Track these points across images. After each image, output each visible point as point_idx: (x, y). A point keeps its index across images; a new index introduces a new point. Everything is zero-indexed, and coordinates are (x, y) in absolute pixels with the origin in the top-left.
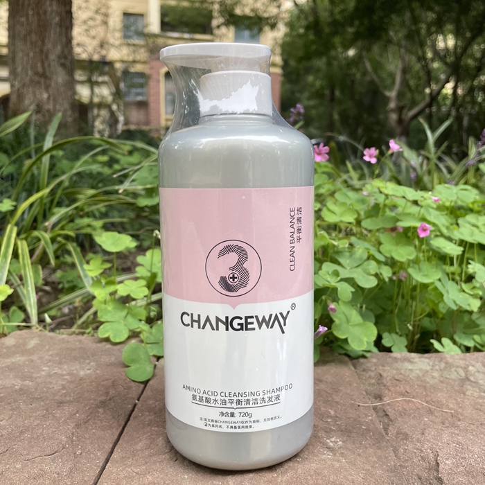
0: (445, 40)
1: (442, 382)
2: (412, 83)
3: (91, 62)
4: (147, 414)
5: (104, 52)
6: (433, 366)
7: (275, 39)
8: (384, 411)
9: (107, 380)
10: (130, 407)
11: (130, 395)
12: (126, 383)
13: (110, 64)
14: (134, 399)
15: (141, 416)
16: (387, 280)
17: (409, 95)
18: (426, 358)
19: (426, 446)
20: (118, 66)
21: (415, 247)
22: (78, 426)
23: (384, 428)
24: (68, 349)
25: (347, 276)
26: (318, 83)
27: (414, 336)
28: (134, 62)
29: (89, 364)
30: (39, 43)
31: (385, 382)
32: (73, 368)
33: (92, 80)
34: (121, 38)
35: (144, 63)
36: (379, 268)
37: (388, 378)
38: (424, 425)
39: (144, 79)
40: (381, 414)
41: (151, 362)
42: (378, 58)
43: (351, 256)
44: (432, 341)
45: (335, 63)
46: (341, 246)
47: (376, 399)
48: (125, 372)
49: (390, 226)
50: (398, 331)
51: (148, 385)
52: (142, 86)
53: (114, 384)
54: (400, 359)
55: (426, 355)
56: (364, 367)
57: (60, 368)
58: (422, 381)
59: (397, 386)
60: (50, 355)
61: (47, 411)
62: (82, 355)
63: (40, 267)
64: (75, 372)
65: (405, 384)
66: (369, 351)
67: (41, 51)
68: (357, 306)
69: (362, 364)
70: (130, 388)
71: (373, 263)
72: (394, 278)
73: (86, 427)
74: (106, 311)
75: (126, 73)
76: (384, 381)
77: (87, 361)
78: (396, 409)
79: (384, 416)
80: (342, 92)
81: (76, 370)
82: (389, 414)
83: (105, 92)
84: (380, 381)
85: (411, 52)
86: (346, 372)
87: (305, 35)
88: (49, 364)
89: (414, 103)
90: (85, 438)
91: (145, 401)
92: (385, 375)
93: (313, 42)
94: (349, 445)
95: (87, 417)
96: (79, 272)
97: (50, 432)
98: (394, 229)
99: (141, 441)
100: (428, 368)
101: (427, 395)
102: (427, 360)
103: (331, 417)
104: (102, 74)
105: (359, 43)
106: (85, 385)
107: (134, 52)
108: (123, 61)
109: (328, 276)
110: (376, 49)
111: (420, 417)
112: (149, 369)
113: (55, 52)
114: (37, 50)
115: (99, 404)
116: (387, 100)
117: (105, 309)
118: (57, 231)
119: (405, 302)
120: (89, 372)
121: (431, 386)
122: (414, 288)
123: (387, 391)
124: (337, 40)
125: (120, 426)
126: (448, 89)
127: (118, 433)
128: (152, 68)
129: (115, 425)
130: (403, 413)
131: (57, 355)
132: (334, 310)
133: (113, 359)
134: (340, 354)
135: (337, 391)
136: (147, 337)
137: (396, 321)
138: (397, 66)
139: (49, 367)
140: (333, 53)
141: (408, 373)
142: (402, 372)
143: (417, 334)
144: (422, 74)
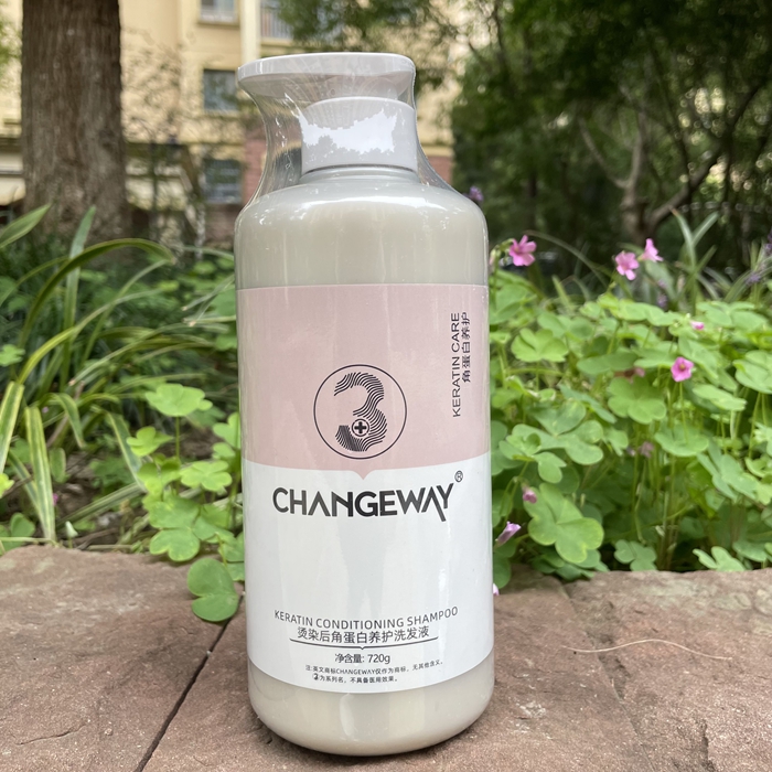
0: (709, 100)
1: (713, 614)
2: (659, 165)
3: (153, 145)
4: (224, 670)
5: (173, 129)
6: (697, 591)
7: (441, 104)
8: (617, 661)
9: (161, 619)
10: (197, 661)
11: (199, 644)
12: (192, 624)
13: (184, 148)
14: (204, 648)
15: (214, 675)
16: (620, 453)
17: (654, 185)
18: (687, 579)
19: (686, 713)
20: (195, 150)
21: (666, 401)
22: (108, 690)
23: (617, 687)
24: (100, 573)
25: (555, 445)
26: (511, 171)
27: (667, 546)
28: (222, 143)
29: (133, 596)
30: (70, 113)
31: (618, 616)
32: (107, 603)
33: (156, 173)
34: (200, 107)
35: (236, 145)
36: (606, 435)
37: (624, 610)
38: (684, 681)
39: (236, 170)
40: (612, 665)
41: (234, 591)
42: (603, 128)
43: (559, 414)
44: (696, 552)
45: (536, 138)
46: (543, 399)
47: (604, 642)
48: (191, 606)
49: (623, 368)
50: (640, 538)
51: (229, 626)
52: (233, 180)
53: (172, 626)
54: (644, 581)
55: (687, 575)
56: (584, 593)
57: (85, 604)
58: (679, 614)
59: (638, 621)
60: (70, 584)
61: (59, 666)
62: (123, 583)
63: (62, 453)
64: (110, 608)
65: (651, 618)
66: (592, 570)
67: (73, 125)
68: (571, 496)
69: (581, 589)
70: (198, 632)
71: (596, 425)
72: (633, 453)
73: (123, 693)
74: (164, 513)
75: (208, 161)
76: (617, 614)
77: (131, 592)
78: (637, 657)
79: (617, 668)
80: (549, 182)
81: (112, 605)
82: (624, 664)
83: (175, 191)
84: (610, 615)
85: (655, 118)
86: (554, 602)
87: (488, 96)
88: (68, 597)
89: (663, 198)
90: (120, 710)
91: (222, 651)
92: (618, 604)
93: (501, 107)
94: (558, 714)
95: (125, 675)
96: (124, 462)
97: (61, 699)
98: (629, 373)
99: (212, 711)
100: (691, 594)
101: (688, 635)
102: (688, 583)
103: (528, 670)
104: (171, 163)
105: (573, 106)
106: (124, 628)
107: (221, 128)
108: (203, 143)
109: (522, 444)
110: (600, 114)
111: (676, 669)
112: (231, 602)
113: (94, 127)
114: (67, 123)
115: (145, 657)
116: (620, 193)
117: (162, 509)
118: (92, 395)
119: (651, 493)
120: (132, 608)
121: (695, 621)
122: (666, 470)
123: (621, 630)
124: (538, 103)
125: (178, 691)
126: (716, 174)
127: (175, 702)
128: (249, 153)
129: (172, 688)
130: (648, 664)
131: (82, 582)
132: (532, 499)
133: (173, 588)
134: (545, 575)
135: (538, 630)
136: (229, 553)
137: (638, 523)
138: (633, 141)
139: (67, 601)
140: (532, 122)
141: (656, 601)
142: (647, 599)
143: (672, 543)
144: (674, 152)
